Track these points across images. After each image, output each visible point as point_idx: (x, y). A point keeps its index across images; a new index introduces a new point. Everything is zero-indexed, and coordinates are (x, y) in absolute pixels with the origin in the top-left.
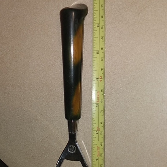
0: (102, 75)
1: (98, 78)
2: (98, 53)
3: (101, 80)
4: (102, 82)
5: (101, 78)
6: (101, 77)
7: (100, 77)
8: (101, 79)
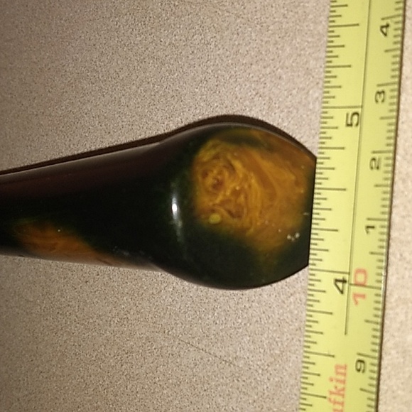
0: (372, 265)
1: (344, 281)
2: (355, 118)
3: (363, 296)
4: (367, 308)
5: (361, 278)
6: (364, 272)
7: (359, 271)
8: (363, 285)
